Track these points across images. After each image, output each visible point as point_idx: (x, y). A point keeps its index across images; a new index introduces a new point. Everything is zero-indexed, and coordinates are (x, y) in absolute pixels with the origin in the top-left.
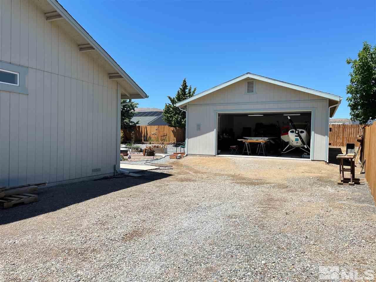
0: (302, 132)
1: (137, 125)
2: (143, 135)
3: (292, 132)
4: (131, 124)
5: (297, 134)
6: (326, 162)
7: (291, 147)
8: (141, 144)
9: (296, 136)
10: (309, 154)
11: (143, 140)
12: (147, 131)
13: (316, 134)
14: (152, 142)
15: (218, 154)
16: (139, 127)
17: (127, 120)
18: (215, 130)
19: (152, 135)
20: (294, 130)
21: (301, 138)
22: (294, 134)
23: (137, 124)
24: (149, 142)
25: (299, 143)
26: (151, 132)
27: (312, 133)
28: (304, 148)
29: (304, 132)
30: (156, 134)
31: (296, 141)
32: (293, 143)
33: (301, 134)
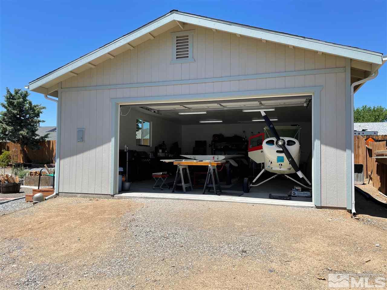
0: (290, 143)
3: (271, 143)
4: (35, 138)
5: (280, 146)
6: (350, 211)
7: (268, 174)
9: (278, 152)
10: (310, 190)
13: (323, 147)
20: (274, 139)
21: (289, 155)
22: (274, 148)
25: (285, 167)
27: (316, 144)
28: (295, 176)
29: (294, 143)
31: (278, 161)
32: (272, 166)
33: (289, 148)
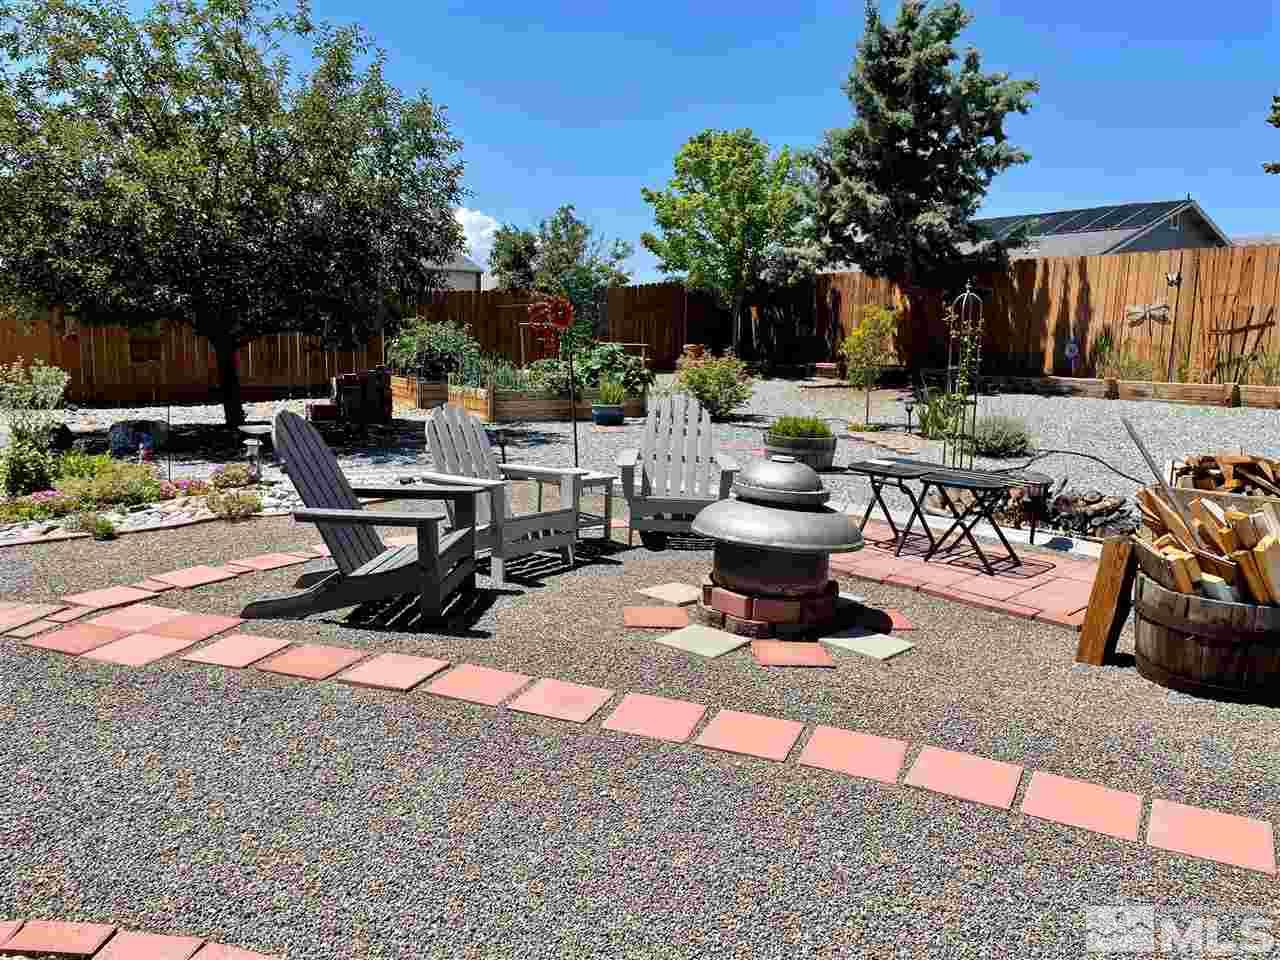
2: (1051, 322)
4: (966, 248)
8: (1032, 391)
11: (1049, 364)
12: (1085, 290)
14: (1125, 384)
16: (1027, 267)
17: (934, 218)
19: (1133, 324)
23: (1016, 244)
24: (1099, 383)
26: (1119, 305)
30: (1164, 320)
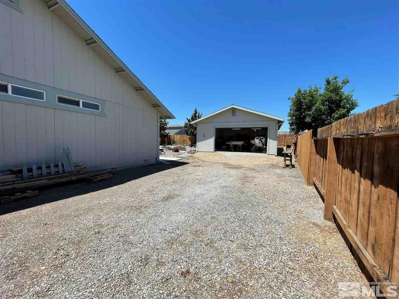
0: (263, 139)
1: (169, 134)
2: (172, 140)
3: (257, 138)
4: (165, 134)
5: (260, 139)
6: (275, 155)
7: (256, 147)
8: (171, 145)
10: (266, 151)
11: (172, 143)
12: (174, 138)
13: (270, 140)
14: (177, 144)
15: (215, 151)
17: (163, 132)
18: (214, 137)
20: (258, 137)
21: (262, 142)
22: (258, 140)
24: (175, 144)
25: (261, 145)
26: (176, 139)
27: (268, 139)
28: (263, 147)
30: (179, 140)
31: (259, 143)
32: (257, 145)
33: (262, 140)
